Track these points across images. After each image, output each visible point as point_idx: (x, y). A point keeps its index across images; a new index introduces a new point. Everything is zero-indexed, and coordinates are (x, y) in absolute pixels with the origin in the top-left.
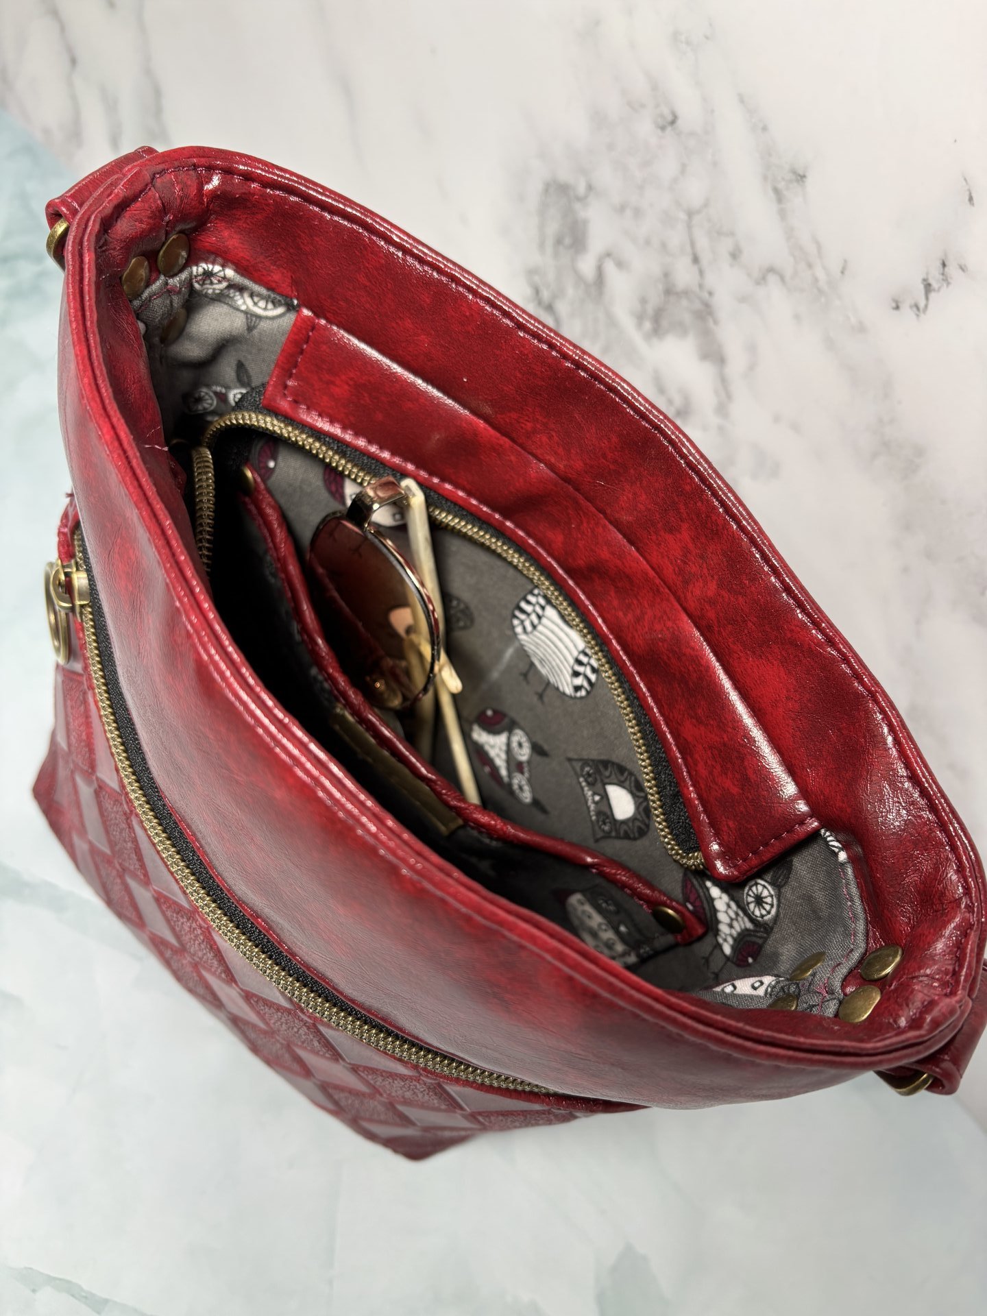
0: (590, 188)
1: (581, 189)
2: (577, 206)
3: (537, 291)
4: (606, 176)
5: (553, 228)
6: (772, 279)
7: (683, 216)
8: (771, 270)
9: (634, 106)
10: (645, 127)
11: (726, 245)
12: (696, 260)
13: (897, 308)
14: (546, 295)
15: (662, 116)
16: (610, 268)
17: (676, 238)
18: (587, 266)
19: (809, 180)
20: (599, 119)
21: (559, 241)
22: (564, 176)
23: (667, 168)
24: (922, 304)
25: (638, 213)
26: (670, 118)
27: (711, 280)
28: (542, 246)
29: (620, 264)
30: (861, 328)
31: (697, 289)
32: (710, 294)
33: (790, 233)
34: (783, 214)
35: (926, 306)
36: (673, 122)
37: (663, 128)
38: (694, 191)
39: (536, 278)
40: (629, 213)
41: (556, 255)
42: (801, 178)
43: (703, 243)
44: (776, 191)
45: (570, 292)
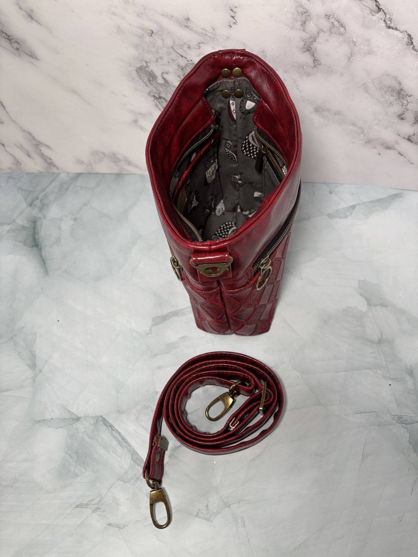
0: (146, 62)
1: (145, 65)
2: (147, 69)
3: (154, 96)
4: (148, 57)
5: (146, 79)
6: (201, 45)
7: (171, 49)
8: (199, 43)
9: (141, 37)
10: (148, 39)
11: (186, 47)
12: (182, 56)
13: (231, 27)
14: (156, 95)
15: (149, 33)
16: (165, 76)
17: (174, 56)
18: (160, 80)
19: (190, 18)
20: (136, 46)
21: (149, 81)
22: (138, 66)
23: (159, 43)
24: (235, 22)
25: (161, 58)
26: (151, 32)
27: (189, 58)
28: (147, 85)
29: (167, 73)
30: (228, 38)
31: (188, 62)
32: (191, 60)
33: (196, 32)
34: (191, 30)
35: (236, 21)
36: (152, 32)
37: (151, 36)
38: (169, 42)
39: (152, 94)
40: (159, 60)
41: (152, 84)
42: (188, 19)
43: (180, 51)
44: (185, 26)
45: (161, 90)
